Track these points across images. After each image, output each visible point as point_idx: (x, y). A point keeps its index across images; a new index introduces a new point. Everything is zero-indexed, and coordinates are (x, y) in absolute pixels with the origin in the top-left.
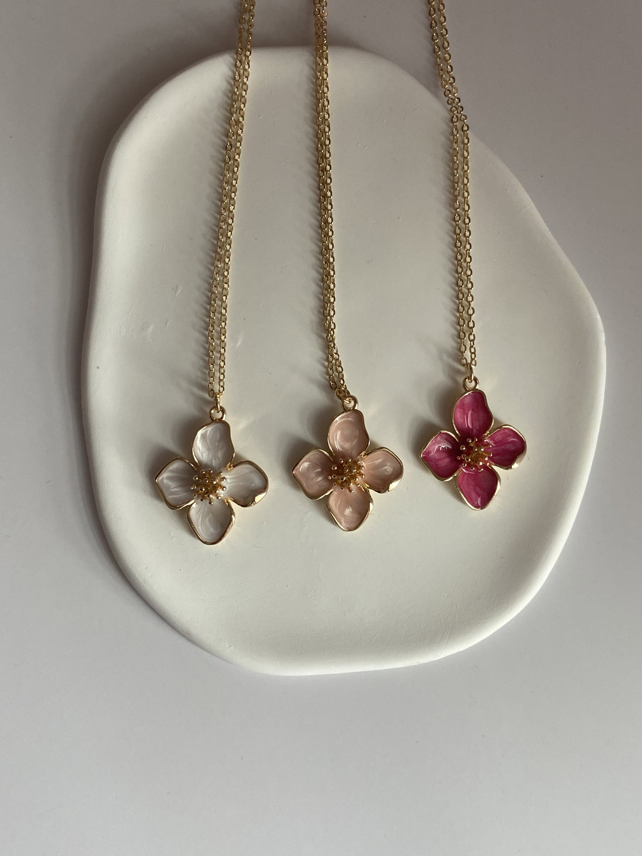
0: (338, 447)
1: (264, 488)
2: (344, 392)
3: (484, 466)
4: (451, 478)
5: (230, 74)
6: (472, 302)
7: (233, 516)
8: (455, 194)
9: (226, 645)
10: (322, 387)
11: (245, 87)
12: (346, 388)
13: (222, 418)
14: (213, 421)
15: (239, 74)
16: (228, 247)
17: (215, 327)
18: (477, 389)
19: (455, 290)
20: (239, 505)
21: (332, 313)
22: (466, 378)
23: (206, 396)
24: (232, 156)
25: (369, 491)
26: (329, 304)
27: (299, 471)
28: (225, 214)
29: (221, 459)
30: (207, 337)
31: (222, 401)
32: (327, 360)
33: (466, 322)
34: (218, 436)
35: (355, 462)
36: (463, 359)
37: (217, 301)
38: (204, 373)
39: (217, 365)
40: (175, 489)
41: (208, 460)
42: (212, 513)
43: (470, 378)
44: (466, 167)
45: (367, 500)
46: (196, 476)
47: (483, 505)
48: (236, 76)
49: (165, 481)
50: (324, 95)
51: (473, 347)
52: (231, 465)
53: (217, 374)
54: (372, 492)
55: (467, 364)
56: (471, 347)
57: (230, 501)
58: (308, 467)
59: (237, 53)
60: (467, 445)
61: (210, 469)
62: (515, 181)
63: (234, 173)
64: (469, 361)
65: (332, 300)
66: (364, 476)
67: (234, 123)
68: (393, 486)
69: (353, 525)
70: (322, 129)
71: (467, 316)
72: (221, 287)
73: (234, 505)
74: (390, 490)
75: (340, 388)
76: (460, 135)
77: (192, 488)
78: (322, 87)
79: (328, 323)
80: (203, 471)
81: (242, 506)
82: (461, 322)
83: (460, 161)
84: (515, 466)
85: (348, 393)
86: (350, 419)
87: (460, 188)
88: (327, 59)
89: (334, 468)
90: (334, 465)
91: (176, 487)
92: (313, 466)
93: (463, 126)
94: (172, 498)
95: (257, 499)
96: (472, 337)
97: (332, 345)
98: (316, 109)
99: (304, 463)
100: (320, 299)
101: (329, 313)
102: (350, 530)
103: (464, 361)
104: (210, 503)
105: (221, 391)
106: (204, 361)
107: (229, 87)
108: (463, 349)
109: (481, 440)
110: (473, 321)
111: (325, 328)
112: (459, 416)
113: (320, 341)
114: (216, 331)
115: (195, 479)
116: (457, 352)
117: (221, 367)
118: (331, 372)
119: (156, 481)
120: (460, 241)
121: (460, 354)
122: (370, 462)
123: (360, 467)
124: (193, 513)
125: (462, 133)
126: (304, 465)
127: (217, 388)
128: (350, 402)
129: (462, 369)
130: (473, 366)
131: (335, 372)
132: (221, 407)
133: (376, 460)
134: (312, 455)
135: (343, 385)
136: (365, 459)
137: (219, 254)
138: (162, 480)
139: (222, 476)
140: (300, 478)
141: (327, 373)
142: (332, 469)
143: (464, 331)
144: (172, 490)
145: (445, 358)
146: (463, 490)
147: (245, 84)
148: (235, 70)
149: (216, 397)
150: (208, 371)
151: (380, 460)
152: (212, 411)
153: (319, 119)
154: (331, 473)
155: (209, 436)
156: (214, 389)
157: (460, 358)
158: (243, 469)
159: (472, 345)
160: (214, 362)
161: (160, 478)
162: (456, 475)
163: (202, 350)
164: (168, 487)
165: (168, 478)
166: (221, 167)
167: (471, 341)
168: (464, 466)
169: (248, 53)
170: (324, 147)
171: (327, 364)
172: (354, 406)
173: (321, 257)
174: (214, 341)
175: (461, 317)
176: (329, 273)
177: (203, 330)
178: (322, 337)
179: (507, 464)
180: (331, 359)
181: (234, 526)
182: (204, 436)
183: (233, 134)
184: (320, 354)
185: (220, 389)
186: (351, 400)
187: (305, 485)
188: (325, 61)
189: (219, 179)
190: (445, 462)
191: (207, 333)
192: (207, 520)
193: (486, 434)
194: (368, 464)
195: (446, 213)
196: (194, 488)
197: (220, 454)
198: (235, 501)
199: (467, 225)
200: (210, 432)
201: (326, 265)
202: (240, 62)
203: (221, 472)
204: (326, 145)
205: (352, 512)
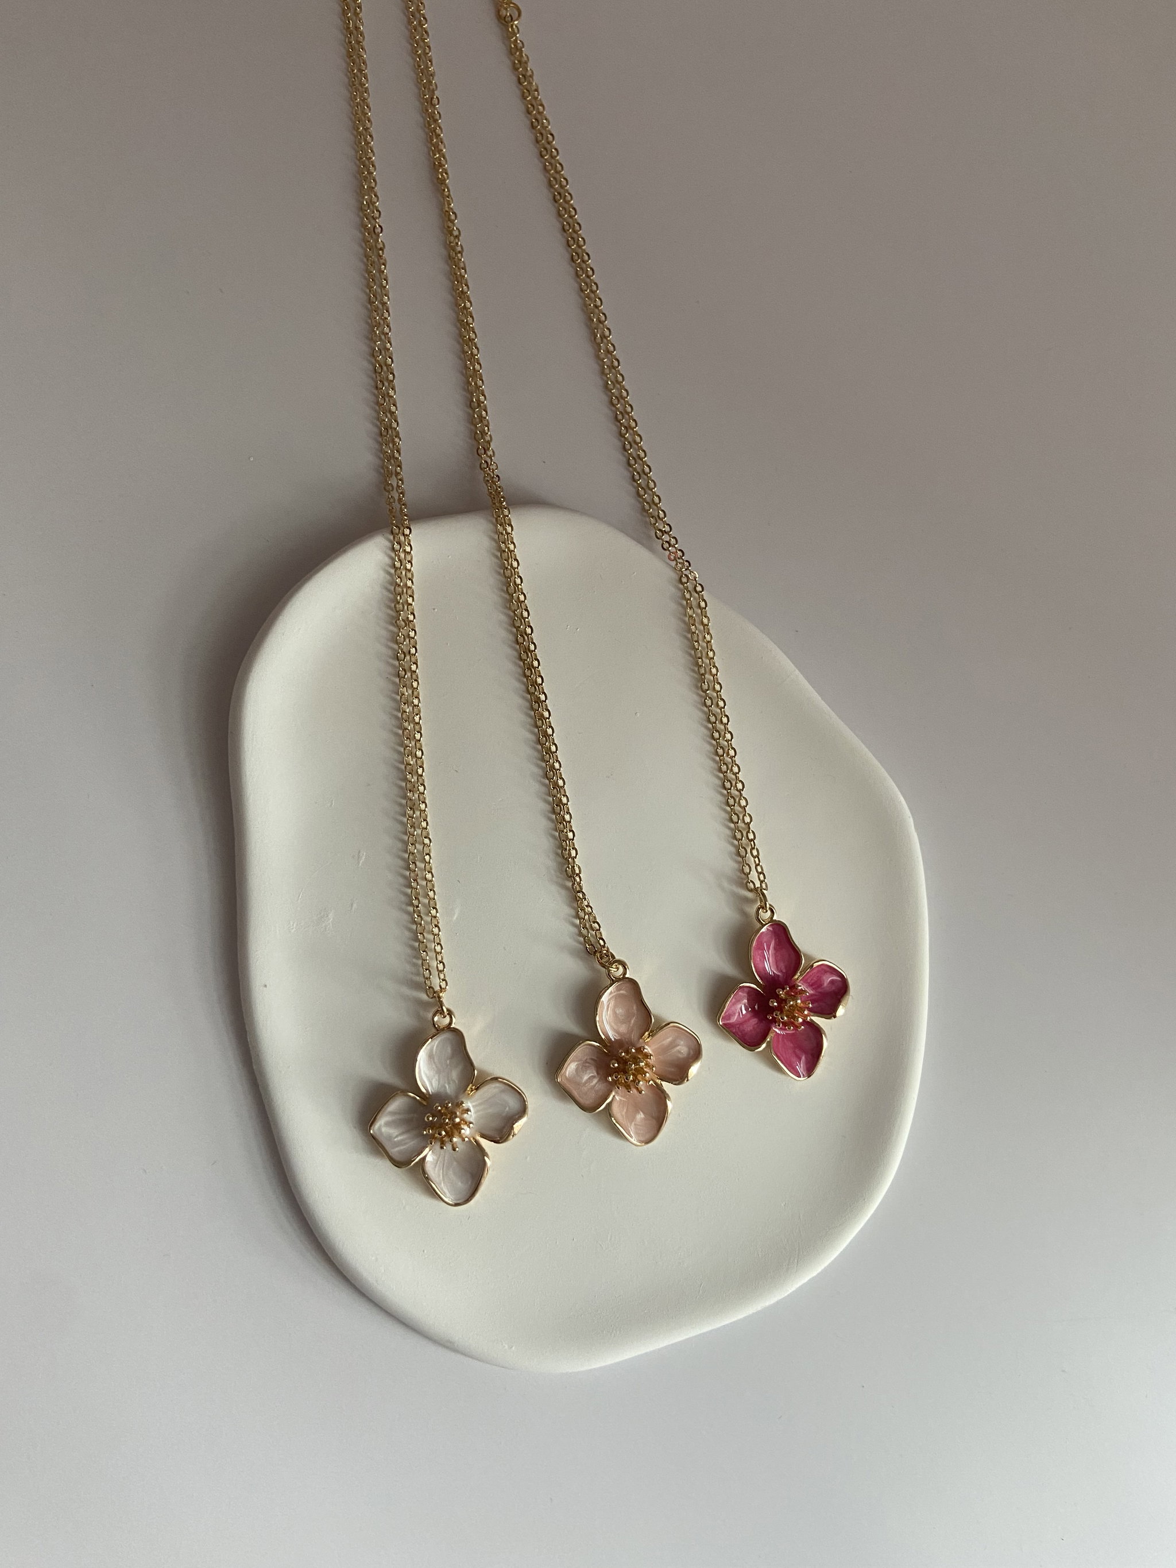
0: (612, 1035)
1: (523, 1111)
2: (607, 956)
3: (805, 1022)
4: (764, 1046)
5: (387, 560)
6: (746, 806)
7: (486, 1158)
8: (701, 673)
9: (504, 1346)
10: (574, 953)
11: (409, 575)
12: (607, 951)
13: (450, 1023)
14: (439, 1031)
15: (400, 560)
16: (421, 788)
17: (420, 899)
18: (775, 920)
19: (722, 794)
20: (491, 1141)
21: (573, 853)
22: (759, 909)
23: (424, 997)
24: (406, 668)
25: (661, 1084)
26: (568, 842)
27: (566, 1076)
28: (411, 745)
29: (457, 1082)
30: (411, 915)
31: (447, 1003)
32: (578, 916)
33: (745, 834)
34: (449, 1050)
35: (639, 1050)
36: (749, 883)
37: (418, 863)
38: (415, 965)
39: (431, 950)
40: (399, 1138)
41: (440, 1086)
42: (457, 1161)
43: (764, 907)
44: (708, 637)
45: (661, 1097)
46: (428, 1115)
47: (810, 1071)
48: (396, 563)
49: (384, 1130)
50: (515, 571)
51: (759, 864)
52: (474, 1087)
53: (434, 964)
54: (666, 1086)
55: (756, 889)
56: (757, 865)
57: (479, 1138)
58: (577, 1070)
59: (392, 533)
60: (777, 997)
61: (447, 1102)
62: (772, 646)
63: (414, 689)
64: (758, 885)
65: (570, 835)
66: (654, 1069)
67: (403, 623)
68: (694, 1070)
69: (648, 1136)
70: (519, 615)
71: (743, 825)
72: (419, 843)
73: (485, 1143)
74: (689, 1078)
75: (600, 952)
76: (695, 598)
77: (425, 1132)
78: (510, 561)
79: (570, 867)
80: (437, 1107)
81: (495, 1142)
82: (739, 836)
83: (700, 631)
84: (841, 1011)
85: (613, 956)
86: (622, 992)
87: (706, 664)
88: (510, 525)
89: (613, 1066)
90: (613, 1061)
91: (400, 1134)
92: (583, 1067)
93: (696, 586)
94: (400, 1152)
95: (517, 1126)
96: (755, 853)
97: (581, 896)
98: (507, 590)
99: (570, 1065)
100: (554, 837)
101: (570, 854)
102: (647, 1142)
103: (751, 885)
104: (454, 1150)
105: (443, 986)
106: (413, 948)
107: (388, 577)
108: (747, 870)
109: (793, 987)
110: (753, 832)
111: (567, 875)
112: (758, 959)
113: (563, 892)
114: (424, 905)
115: (428, 1119)
116: (739, 874)
117: (437, 953)
118: (584, 931)
119: (371, 1132)
120: (717, 731)
121: (743, 876)
122: (659, 1043)
123: (647, 1056)
124: (429, 1167)
125: (697, 595)
126: (570, 1068)
127: (436, 982)
128: (618, 969)
129: (750, 895)
130: (765, 891)
131: (591, 931)
132: (448, 1010)
133: (664, 1040)
134: (580, 1052)
135: (604, 946)
136: (649, 1043)
138: (380, 1128)
139: (466, 1108)
140: (569, 1086)
141: (580, 934)
143: (743, 846)
144: (396, 1139)
145: (726, 884)
146: (782, 1058)
147: (410, 570)
148: (393, 555)
149: (439, 997)
150: (420, 962)
151: (669, 1040)
152: (436, 1019)
153: (513, 603)
154: (610, 1072)
155: (436, 1053)
156: (432, 985)
157: (745, 881)
158: (489, 1090)
159: (757, 862)
160: (426, 947)
161: (377, 1126)
162: (768, 1040)
163: (407, 934)
164: (389, 1138)
165: (387, 1124)
166: (394, 683)
167: (754, 857)
168: (778, 1027)
169: (407, 532)
170: (526, 638)
171: (578, 922)
172: (625, 973)
173: (547, 781)
174: (422, 919)
175: (738, 828)
176: (561, 800)
177: (404, 906)
178: (566, 888)
179: (829, 1012)
180: (582, 914)
181: (490, 1171)
182: (430, 1056)
183: (404, 638)
184: (566, 910)
185: (441, 983)
186: (618, 966)
187: (575, 1093)
188: (509, 529)
189: (395, 700)
190: (752, 1025)
191: (411, 909)
192: (451, 1172)
193: (796, 977)
194: (654, 1048)
195: (693, 697)
196: (429, 1132)
197: (455, 1074)
198: (483, 1136)
199: (723, 710)
200: (437, 1046)
201: (555, 790)
202: (399, 543)
203: (462, 1103)
204: (527, 635)
205: (645, 1119)
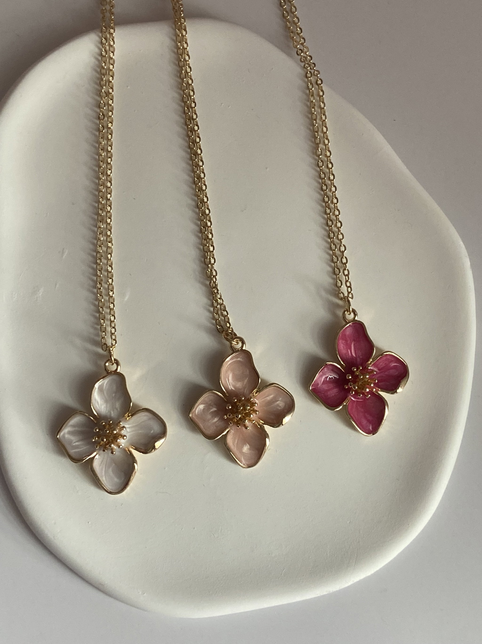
0: (231, 387)
1: (163, 434)
2: (231, 334)
3: (371, 392)
4: (341, 407)
5: (97, 50)
6: (342, 239)
7: (135, 464)
8: (317, 142)
9: (139, 592)
10: (209, 331)
11: (111, 62)
12: (232, 331)
13: (117, 369)
14: (108, 373)
15: (105, 50)
16: (109, 208)
17: (103, 284)
18: (357, 320)
19: (325, 230)
20: (141, 452)
21: (212, 261)
22: (345, 311)
23: (100, 351)
24: (105, 125)
25: (264, 427)
26: (209, 253)
27: (195, 414)
28: (103, 178)
29: (119, 410)
30: (95, 294)
31: (116, 354)
32: (212, 305)
33: (340, 259)
34: (114, 388)
35: (248, 400)
36: (340, 293)
37: (103, 260)
38: (96, 329)
39: (107, 320)
40: (77, 443)
41: (107, 412)
42: (115, 463)
43: (348, 310)
44: (324, 118)
45: (264, 435)
46: (95, 428)
47: (374, 431)
48: (103, 52)
49: (67, 436)
50: (186, 63)
51: (348, 281)
52: (130, 414)
53: (109, 329)
54: (267, 428)
55: (344, 297)
56: (347, 281)
57: (131, 449)
58: (204, 409)
59: (101, 32)
60: (352, 373)
61: (109, 420)
62: (370, 126)
63: (108, 140)
64: (346, 295)
65: (211, 249)
66: (257, 413)
67: (105, 95)
68: (286, 420)
69: (253, 461)
70: (187, 94)
71: (339, 253)
72: (105, 246)
73: (135, 453)
74: (283, 423)
75: (227, 331)
76: (315, 88)
77: (94, 440)
78: (183, 56)
79: (209, 270)
80: (103, 423)
81: (143, 453)
82: (335, 259)
83: (317, 112)
84: (400, 390)
85: (235, 335)
86: (239, 359)
87: (320, 136)
88: (185, 30)
89: (228, 408)
90: (228, 405)
91: (77, 442)
92: (208, 407)
93: (317, 81)
94: (75, 452)
95: (158, 444)
96: (346, 272)
97: (216, 291)
98: (180, 76)
99: (199, 406)
100: (199, 249)
101: (210, 261)
102: (249, 467)
103: (342, 295)
104: (112, 453)
105: (114, 344)
106: (95, 317)
107: (97, 63)
108: (339, 284)
109: (365, 368)
110: (346, 257)
111: (207, 275)
112: (342, 347)
113: (204, 288)
114: (104, 288)
115: (96, 431)
116: (334, 287)
117: (111, 322)
118: (217, 316)
119: (58, 437)
120: (325, 185)
121: (337, 289)
122: (263, 399)
123: (253, 404)
124: (96, 464)
125: (317, 87)
126: (199, 407)
127: (109, 342)
128: (238, 343)
129: (341, 303)
130: (350, 299)
131: (221, 317)
132: (115, 360)
133: (268, 396)
134: (206, 397)
135: (229, 327)
136: (257, 397)
137: (101, 215)
138: (64, 434)
139: (122, 426)
140: (196, 420)
141: (214, 318)
142: (227, 408)
143: (339, 267)
144: (74, 444)
145: (323, 294)
146: (354, 418)
147: (112, 58)
148: (101, 47)
149: (110, 350)
150: (99, 327)
151: (272, 396)
152: (107, 364)
153: (183, 85)
154: (226, 412)
155: (106, 387)
156: (107, 343)
157: (337, 293)
158: (142, 417)
159: (347, 279)
160: (105, 318)
161: (62, 434)
162: (345, 404)
163: (92, 307)
164: (70, 442)
165: (69, 433)
166: (95, 135)
167: (346, 276)
168: (352, 394)
169: (112, 31)
170: (191, 110)
171: (212, 309)
172: (242, 346)
173: (197, 210)
174: (103, 298)
175: (334, 254)
176: (207, 224)
177: (91, 288)
178: (206, 285)
179: (392, 389)
180: (215, 304)
181: (137, 474)
182: (101, 389)
183: (105, 104)
184: (204, 300)
185: (113, 342)
186: (238, 341)
187: (201, 426)
188: (184, 33)
189: (95, 147)
190: (334, 392)
191: (95, 290)
192: (110, 470)
193: (369, 362)
194: (260, 401)
195: (309, 160)
196: (96, 439)
197: (118, 405)
198: (136, 449)
199: (331, 170)
200: (106, 384)
201: (203, 217)
202: (106, 39)
203: (120, 422)
204: (192, 108)
205: (250, 449)
